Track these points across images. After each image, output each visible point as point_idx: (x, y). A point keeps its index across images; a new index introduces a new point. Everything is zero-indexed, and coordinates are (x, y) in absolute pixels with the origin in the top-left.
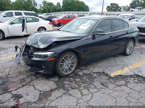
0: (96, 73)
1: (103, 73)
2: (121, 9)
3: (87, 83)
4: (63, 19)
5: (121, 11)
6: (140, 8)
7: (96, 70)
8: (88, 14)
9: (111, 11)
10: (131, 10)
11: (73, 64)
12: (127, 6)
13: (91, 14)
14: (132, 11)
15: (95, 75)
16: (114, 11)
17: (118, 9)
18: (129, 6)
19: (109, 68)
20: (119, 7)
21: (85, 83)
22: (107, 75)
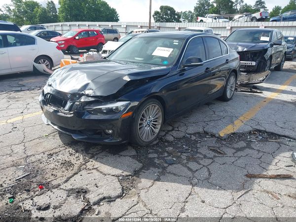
0: (194, 134)
1: (206, 133)
2: (179, 17)
3: (189, 152)
4: (77, 38)
5: (181, 22)
6: (215, 16)
7: (191, 129)
8: (122, 26)
9: (162, 22)
10: (199, 20)
11: (156, 121)
12: (190, 12)
13: (128, 27)
14: (202, 21)
15: (193, 138)
16: (168, 21)
17: (174, 17)
18: (193, 11)
19: (212, 124)
20: (177, 14)
21: (185, 153)
22: (213, 136)
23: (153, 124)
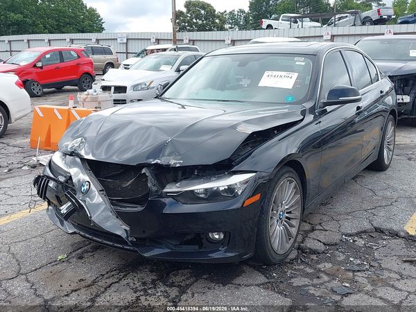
0: (359, 234)
1: (379, 230)
2: (223, 22)
3: (367, 270)
4: (39, 64)
5: (227, 30)
6: (295, 18)
7: (349, 226)
8: (119, 41)
9: (189, 31)
10: (264, 26)
12: (242, 11)
13: (130, 42)
14: (269, 27)
15: (360, 242)
16: (202, 28)
17: (213, 22)
18: (247, 10)
19: (382, 214)
21: (358, 271)
22: (395, 235)
23: (287, 218)
